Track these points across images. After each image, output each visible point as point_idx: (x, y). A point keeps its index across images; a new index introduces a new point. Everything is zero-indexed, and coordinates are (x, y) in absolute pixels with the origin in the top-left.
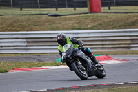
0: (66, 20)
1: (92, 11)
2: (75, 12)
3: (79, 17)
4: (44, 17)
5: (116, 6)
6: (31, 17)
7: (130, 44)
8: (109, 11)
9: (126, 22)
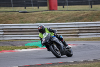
0: (32, 15)
1: (50, 9)
2: (38, 10)
3: (41, 13)
4: (16, 13)
5: (69, 5)
6: (7, 13)
7: (78, 33)
8: (63, 9)
9: (76, 17)
